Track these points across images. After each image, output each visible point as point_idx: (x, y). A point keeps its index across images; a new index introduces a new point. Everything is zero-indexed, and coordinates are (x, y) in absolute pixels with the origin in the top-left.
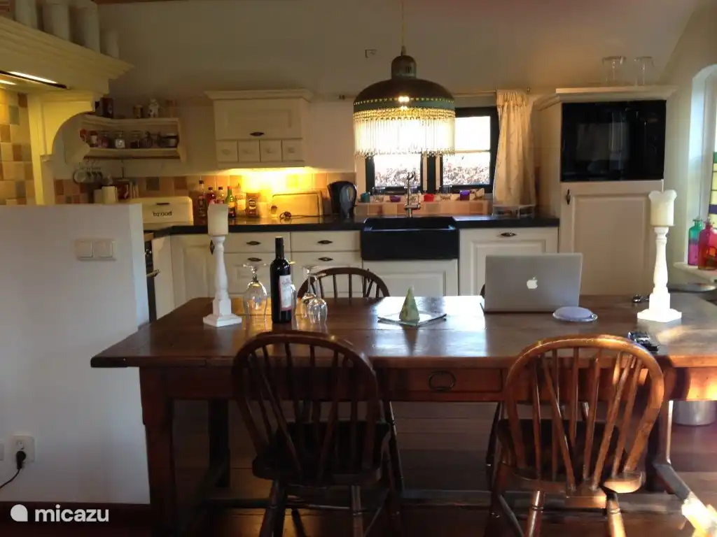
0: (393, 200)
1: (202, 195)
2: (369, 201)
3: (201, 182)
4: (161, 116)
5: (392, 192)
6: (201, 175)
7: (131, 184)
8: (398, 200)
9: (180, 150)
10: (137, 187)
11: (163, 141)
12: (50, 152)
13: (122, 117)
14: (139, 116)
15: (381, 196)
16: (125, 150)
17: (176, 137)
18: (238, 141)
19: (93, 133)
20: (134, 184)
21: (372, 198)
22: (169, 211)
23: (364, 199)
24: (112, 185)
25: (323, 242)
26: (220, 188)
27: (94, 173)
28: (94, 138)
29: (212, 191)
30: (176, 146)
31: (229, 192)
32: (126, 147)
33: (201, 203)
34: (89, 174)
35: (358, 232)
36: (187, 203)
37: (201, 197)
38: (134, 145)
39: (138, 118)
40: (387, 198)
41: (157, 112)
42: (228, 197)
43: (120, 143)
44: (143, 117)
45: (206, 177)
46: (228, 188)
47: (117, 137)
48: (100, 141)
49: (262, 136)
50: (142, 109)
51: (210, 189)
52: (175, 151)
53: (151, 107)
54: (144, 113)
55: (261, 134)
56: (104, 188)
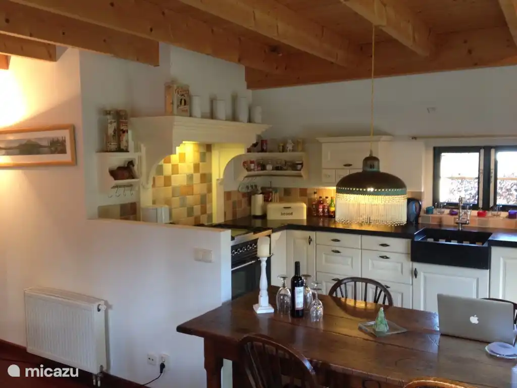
0: (452, 214)
1: (315, 202)
2: (432, 213)
3: (315, 193)
4: (293, 151)
5: (454, 207)
6: (316, 187)
7: (274, 192)
8: (456, 214)
9: (302, 172)
10: (278, 194)
11: (294, 166)
12: (222, 177)
13: (271, 151)
14: (281, 150)
15: (443, 210)
16: (272, 171)
17: (302, 164)
18: (335, 169)
19: (252, 162)
20: (276, 192)
21: (435, 211)
22: (291, 212)
23: (428, 211)
24: (260, 194)
25: (383, 245)
26: (327, 198)
27: (252, 186)
28: (252, 166)
29: (321, 199)
30: (300, 170)
31: (332, 201)
32: (273, 169)
33: (314, 207)
34: (247, 187)
35: (409, 240)
36: (302, 208)
37: (314, 203)
38: (277, 168)
39: (280, 152)
40: (447, 211)
41: (291, 149)
42: (331, 203)
43: (269, 167)
44: (283, 151)
45: (319, 190)
46: (331, 198)
47: (268, 164)
48: (256, 167)
49: (351, 167)
50: (283, 146)
51: (320, 197)
52: (301, 173)
53: (288, 145)
54: (284, 150)
55: (350, 165)
56: (256, 195)
